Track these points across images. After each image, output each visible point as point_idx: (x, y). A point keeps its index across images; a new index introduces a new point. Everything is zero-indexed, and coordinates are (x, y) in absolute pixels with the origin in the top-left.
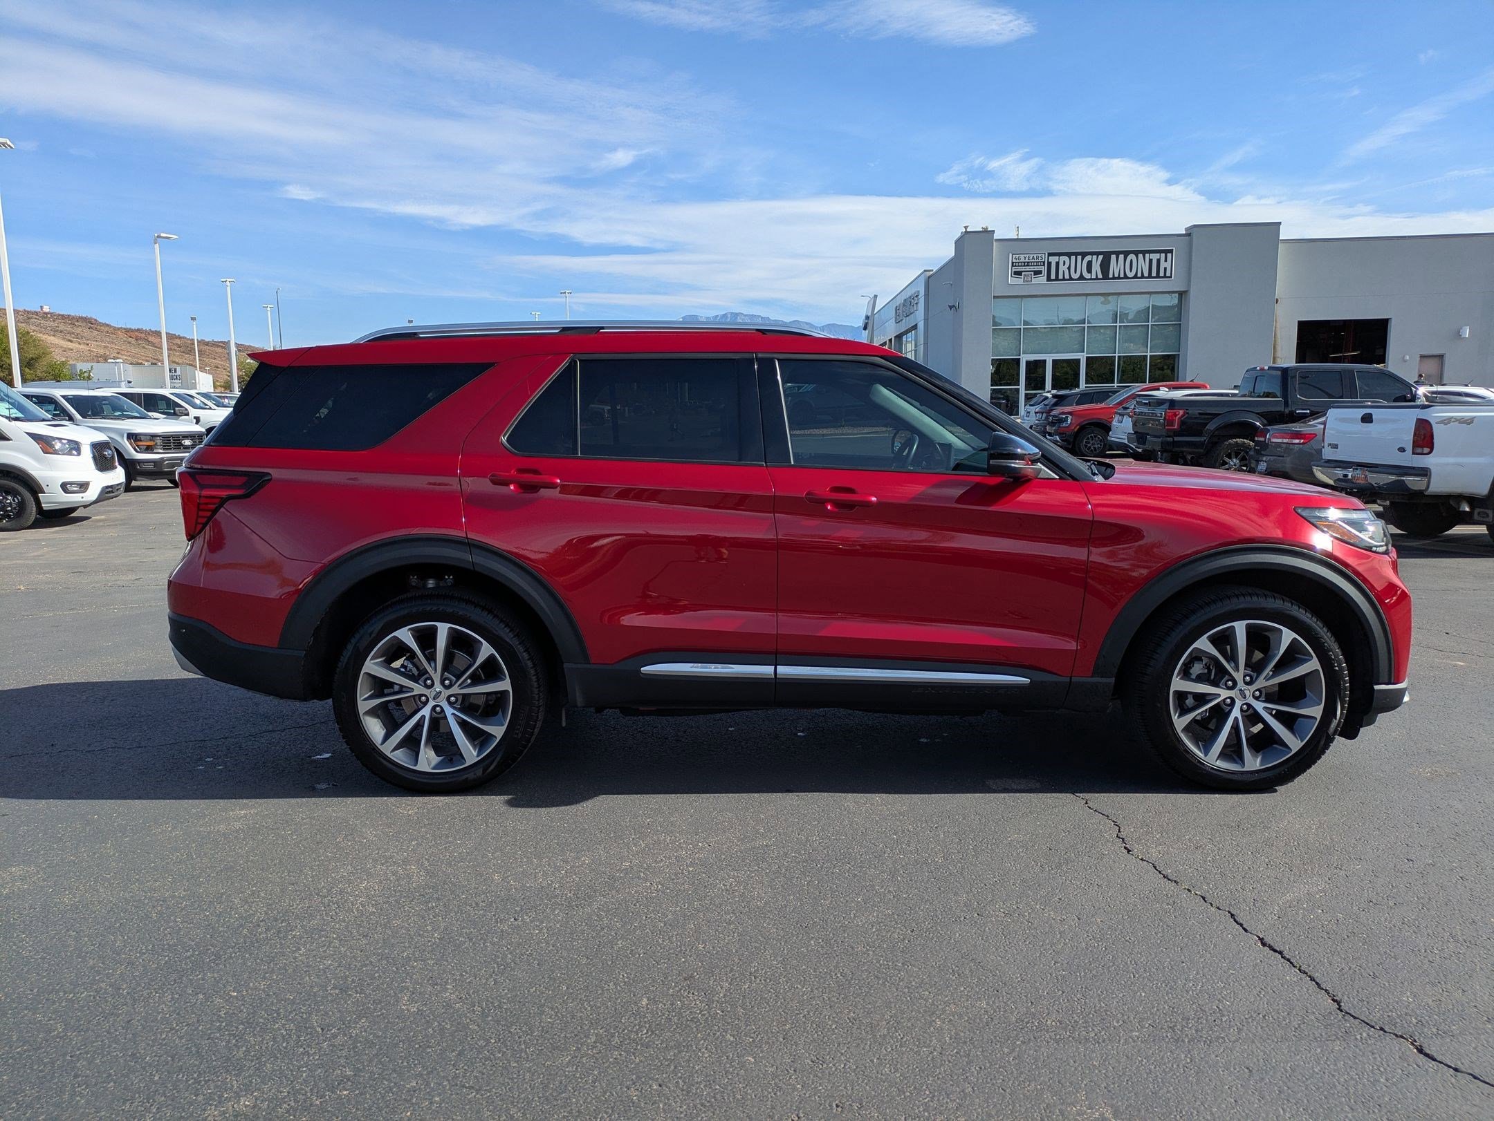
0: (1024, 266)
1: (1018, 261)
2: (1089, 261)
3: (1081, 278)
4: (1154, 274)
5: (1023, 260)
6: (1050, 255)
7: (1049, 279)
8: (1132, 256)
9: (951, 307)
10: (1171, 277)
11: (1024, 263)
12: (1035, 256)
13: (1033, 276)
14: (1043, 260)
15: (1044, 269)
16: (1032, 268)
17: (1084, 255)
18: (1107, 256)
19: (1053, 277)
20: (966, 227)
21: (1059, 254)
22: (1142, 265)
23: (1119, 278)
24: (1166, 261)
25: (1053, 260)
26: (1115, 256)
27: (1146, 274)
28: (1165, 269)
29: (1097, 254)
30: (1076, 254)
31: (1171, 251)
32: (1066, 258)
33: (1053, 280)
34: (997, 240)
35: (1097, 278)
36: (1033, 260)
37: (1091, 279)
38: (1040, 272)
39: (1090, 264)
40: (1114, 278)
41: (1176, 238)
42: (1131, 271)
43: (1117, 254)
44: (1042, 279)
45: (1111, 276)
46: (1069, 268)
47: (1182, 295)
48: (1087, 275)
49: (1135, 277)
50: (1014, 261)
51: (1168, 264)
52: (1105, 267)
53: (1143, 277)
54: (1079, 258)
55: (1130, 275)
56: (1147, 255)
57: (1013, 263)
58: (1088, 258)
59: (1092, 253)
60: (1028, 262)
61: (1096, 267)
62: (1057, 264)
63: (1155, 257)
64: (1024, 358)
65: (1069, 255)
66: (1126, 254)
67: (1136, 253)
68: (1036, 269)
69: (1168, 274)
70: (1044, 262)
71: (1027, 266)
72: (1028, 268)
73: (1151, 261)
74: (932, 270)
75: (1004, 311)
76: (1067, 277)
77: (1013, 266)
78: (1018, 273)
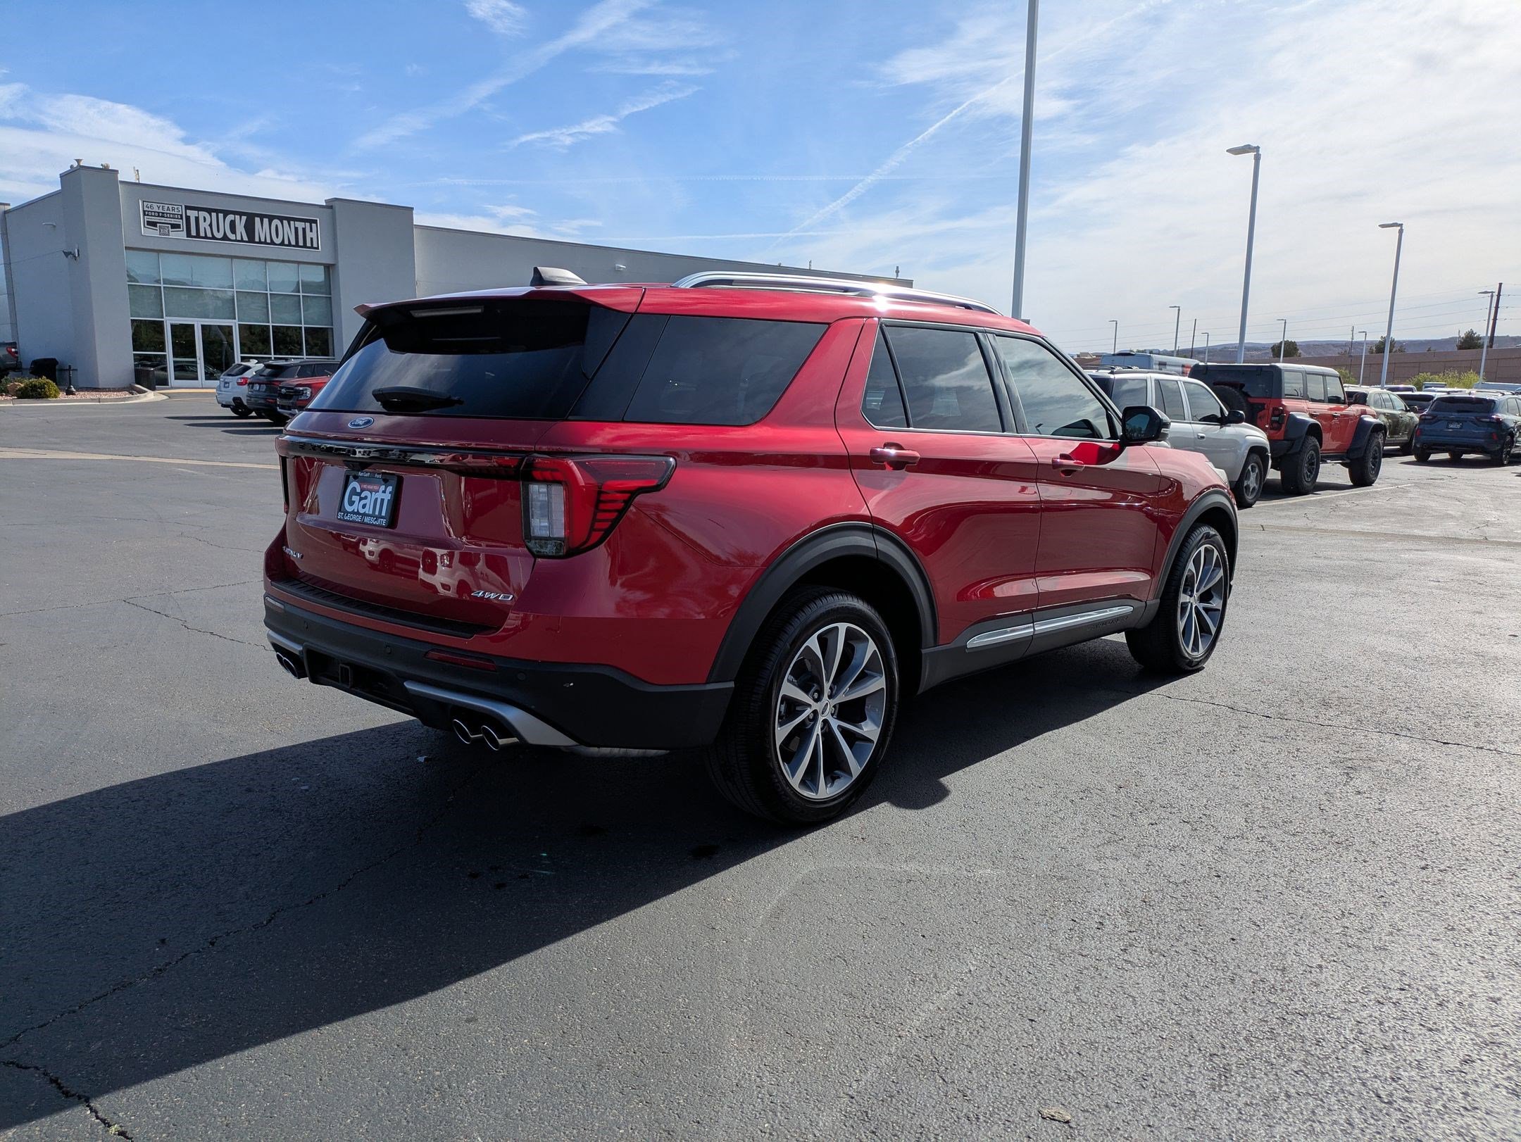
0: (159, 216)
1: (150, 209)
2: (231, 221)
3: (225, 238)
4: (301, 243)
5: (156, 209)
6: (187, 208)
7: (189, 235)
8: (276, 222)
9: (67, 254)
10: (318, 248)
11: (159, 213)
12: (170, 207)
13: (170, 230)
14: (180, 213)
15: (183, 223)
16: (168, 220)
17: (226, 213)
18: (251, 218)
19: (194, 233)
20: (78, 161)
21: (199, 209)
22: (287, 232)
23: (265, 243)
24: (311, 231)
25: (192, 214)
26: (259, 219)
27: (293, 243)
28: (312, 239)
29: (241, 214)
30: (217, 211)
31: (315, 222)
32: (206, 215)
33: (194, 237)
34: (122, 182)
35: (242, 241)
36: (168, 212)
37: (236, 240)
38: (177, 226)
39: (233, 224)
40: (260, 242)
41: (318, 209)
42: (277, 237)
43: (262, 217)
44: (182, 235)
45: (257, 240)
46: (211, 225)
47: (329, 268)
48: (232, 236)
49: (282, 244)
50: (146, 209)
51: (313, 235)
52: (250, 228)
53: (290, 245)
54: (221, 215)
55: (278, 241)
56: (292, 223)
57: (144, 211)
58: (230, 217)
59: (235, 213)
60: (163, 213)
61: (240, 228)
62: (197, 219)
63: (300, 225)
64: (168, 322)
65: (209, 211)
66: (271, 218)
67: (281, 219)
68: (173, 221)
69: (315, 245)
70: (181, 215)
71: (162, 216)
72: (163, 220)
73: (296, 229)
74: (9, 205)
75: (141, 266)
76: (209, 235)
77: (144, 215)
78: (154, 224)
